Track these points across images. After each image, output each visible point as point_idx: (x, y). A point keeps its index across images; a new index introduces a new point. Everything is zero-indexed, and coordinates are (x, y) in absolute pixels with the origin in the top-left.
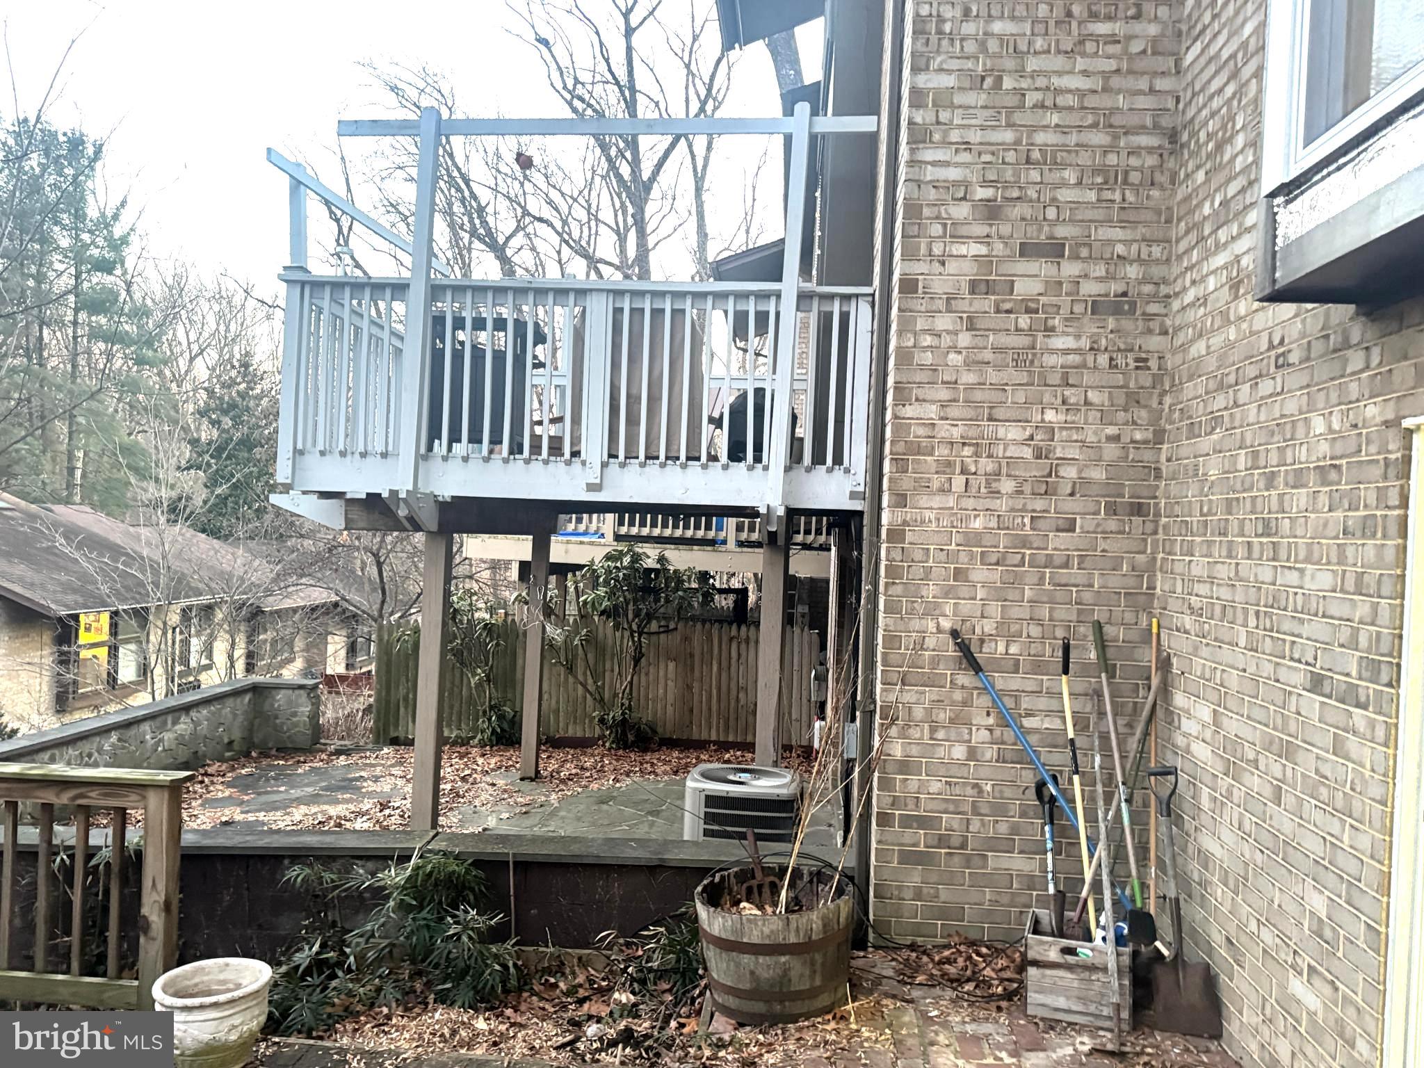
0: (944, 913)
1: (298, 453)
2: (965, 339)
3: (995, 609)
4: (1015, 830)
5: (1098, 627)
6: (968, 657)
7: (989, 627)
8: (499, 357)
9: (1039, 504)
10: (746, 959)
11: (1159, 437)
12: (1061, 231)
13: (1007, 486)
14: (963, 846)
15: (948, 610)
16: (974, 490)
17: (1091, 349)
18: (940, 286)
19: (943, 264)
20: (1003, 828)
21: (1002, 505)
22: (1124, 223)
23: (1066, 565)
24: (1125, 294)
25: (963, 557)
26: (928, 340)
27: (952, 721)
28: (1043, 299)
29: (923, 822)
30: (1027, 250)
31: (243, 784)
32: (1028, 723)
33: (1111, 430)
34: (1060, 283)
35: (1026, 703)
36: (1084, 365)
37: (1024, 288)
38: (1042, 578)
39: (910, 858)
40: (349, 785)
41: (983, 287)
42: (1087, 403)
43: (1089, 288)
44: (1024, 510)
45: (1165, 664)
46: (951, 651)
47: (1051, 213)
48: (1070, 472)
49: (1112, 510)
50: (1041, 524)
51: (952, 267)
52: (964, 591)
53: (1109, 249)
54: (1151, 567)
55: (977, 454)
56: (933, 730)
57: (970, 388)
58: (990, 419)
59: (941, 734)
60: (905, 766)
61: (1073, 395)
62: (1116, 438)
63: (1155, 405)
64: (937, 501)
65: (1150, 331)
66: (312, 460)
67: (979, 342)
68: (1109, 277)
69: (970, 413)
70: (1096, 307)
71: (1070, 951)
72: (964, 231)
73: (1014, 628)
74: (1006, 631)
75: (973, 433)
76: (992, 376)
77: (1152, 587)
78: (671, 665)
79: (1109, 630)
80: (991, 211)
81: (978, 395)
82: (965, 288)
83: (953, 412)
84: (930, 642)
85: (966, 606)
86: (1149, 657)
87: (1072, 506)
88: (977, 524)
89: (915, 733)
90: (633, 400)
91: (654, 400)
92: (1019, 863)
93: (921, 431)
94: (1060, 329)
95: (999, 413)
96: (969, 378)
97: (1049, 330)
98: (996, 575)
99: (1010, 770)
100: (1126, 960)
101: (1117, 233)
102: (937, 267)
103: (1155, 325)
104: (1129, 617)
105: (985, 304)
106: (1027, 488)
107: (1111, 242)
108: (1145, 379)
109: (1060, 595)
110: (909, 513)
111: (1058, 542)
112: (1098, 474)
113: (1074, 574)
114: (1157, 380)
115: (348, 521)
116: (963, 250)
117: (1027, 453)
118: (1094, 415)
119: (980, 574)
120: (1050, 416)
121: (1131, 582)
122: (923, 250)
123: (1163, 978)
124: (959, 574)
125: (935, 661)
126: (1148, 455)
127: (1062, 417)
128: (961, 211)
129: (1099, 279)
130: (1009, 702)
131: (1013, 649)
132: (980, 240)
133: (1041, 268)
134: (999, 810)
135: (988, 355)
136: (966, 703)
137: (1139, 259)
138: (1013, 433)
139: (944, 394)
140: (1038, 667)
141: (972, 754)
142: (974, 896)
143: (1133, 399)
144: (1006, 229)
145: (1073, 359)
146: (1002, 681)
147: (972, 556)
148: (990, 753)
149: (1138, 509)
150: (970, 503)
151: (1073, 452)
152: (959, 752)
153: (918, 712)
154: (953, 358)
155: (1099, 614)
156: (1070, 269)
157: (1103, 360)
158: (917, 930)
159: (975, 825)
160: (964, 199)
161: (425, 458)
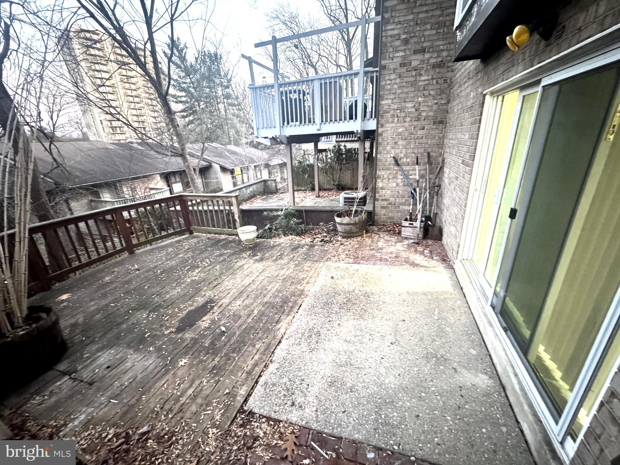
0: (390, 218)
1: (258, 129)
2: (398, 81)
3: (404, 151)
4: (406, 201)
5: (429, 153)
6: (397, 162)
7: (402, 155)
8: (296, 100)
9: (416, 123)
10: (343, 226)
11: (448, 102)
12: (425, 45)
13: (408, 119)
14: (395, 204)
15: (393, 152)
16: (400, 121)
17: (432, 79)
18: (392, 67)
19: (393, 59)
20: (404, 200)
21: (407, 124)
22: (443, 39)
23: (422, 138)
24: (442, 61)
25: (397, 139)
26: (388, 82)
27: (393, 178)
28: (419, 66)
29: (386, 200)
30: (416, 52)
31: (263, 200)
32: (410, 177)
33: (436, 101)
34: (424, 61)
35: (410, 172)
36: (429, 84)
37: (414, 64)
38: (416, 142)
39: (382, 207)
40: (282, 199)
41: (403, 65)
42: (430, 94)
43: (432, 61)
44: (412, 125)
45: (443, 161)
46: (393, 162)
47: (423, 39)
48: (424, 114)
49: (434, 123)
50: (416, 128)
51: (395, 60)
52: (397, 147)
53: (438, 48)
54: (444, 137)
55: (401, 112)
56: (389, 180)
57: (399, 94)
58: (404, 102)
59: (390, 181)
60: (382, 188)
61: (426, 93)
62: (437, 104)
63: (448, 93)
64: (391, 125)
65: (448, 71)
66: (261, 130)
67: (402, 81)
68: (438, 56)
69: (399, 101)
70: (434, 66)
71: (412, 224)
72: (399, 49)
73: (408, 155)
74: (406, 156)
75: (399, 106)
76: (405, 90)
77: (443, 142)
78: (349, 171)
79: (431, 154)
80: (406, 42)
81: (401, 96)
82: (399, 66)
83: (395, 101)
84: (388, 160)
85: (397, 151)
86: (440, 160)
87: (424, 123)
88: (400, 130)
89: (384, 181)
90: (326, 107)
91: (331, 106)
92: (406, 208)
93: (387, 107)
94: (423, 74)
95: (406, 100)
96: (399, 91)
97: (421, 75)
98: (404, 143)
99: (406, 188)
100: (422, 225)
101: (441, 43)
102: (391, 61)
103: (450, 69)
104: (437, 150)
105: (404, 69)
106: (413, 120)
107: (439, 46)
108: (446, 85)
109: (420, 146)
110: (384, 129)
111: (420, 132)
112: (431, 114)
113: (424, 140)
114: (449, 86)
115: (271, 143)
116: (398, 55)
117: (413, 110)
118: (431, 98)
119: (401, 142)
120: (420, 99)
121: (438, 141)
122: (388, 56)
123: (431, 229)
124: (396, 143)
125: (389, 164)
126: (445, 107)
127: (422, 99)
128: (398, 43)
129: (436, 58)
130: (406, 173)
131: (408, 160)
132: (402, 51)
133: (419, 57)
134: (403, 197)
135: (404, 84)
136: (396, 174)
137: (447, 50)
138: (410, 105)
139: (392, 96)
140: (413, 164)
141: (397, 185)
142: (397, 214)
143: (442, 92)
144: (410, 46)
145: (426, 82)
146: (405, 168)
147: (399, 138)
148: (401, 184)
149: (441, 122)
150: (399, 125)
151: (425, 109)
152: (394, 184)
153: (385, 176)
154: (395, 86)
155: (429, 150)
156: (427, 56)
157: (435, 82)
158: (384, 222)
159: (397, 200)
160: (398, 39)
161: (283, 127)
